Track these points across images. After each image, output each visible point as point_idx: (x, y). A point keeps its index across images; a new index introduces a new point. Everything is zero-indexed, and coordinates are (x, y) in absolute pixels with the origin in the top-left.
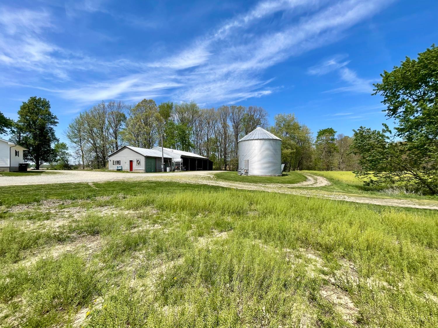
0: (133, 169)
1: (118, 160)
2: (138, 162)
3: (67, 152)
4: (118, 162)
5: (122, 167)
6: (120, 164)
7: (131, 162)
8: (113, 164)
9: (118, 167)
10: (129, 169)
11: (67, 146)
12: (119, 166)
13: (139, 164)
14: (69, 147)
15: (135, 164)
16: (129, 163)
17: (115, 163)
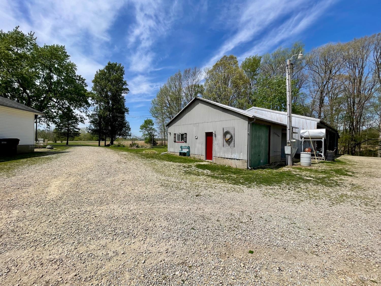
0: (214, 155)
1: (183, 132)
2: (228, 136)
3: (153, 127)
4: (183, 137)
5: (189, 148)
6: (186, 142)
7: (209, 136)
8: (175, 142)
9: (181, 147)
10: (204, 153)
11: (153, 122)
12: (184, 145)
13: (229, 142)
14: (155, 124)
15: (218, 142)
16: (202, 140)
17: (179, 139)
